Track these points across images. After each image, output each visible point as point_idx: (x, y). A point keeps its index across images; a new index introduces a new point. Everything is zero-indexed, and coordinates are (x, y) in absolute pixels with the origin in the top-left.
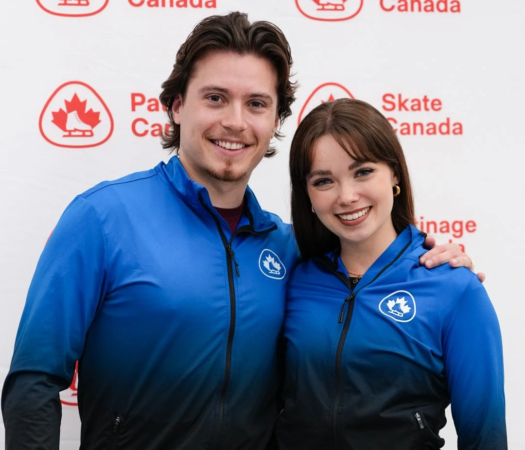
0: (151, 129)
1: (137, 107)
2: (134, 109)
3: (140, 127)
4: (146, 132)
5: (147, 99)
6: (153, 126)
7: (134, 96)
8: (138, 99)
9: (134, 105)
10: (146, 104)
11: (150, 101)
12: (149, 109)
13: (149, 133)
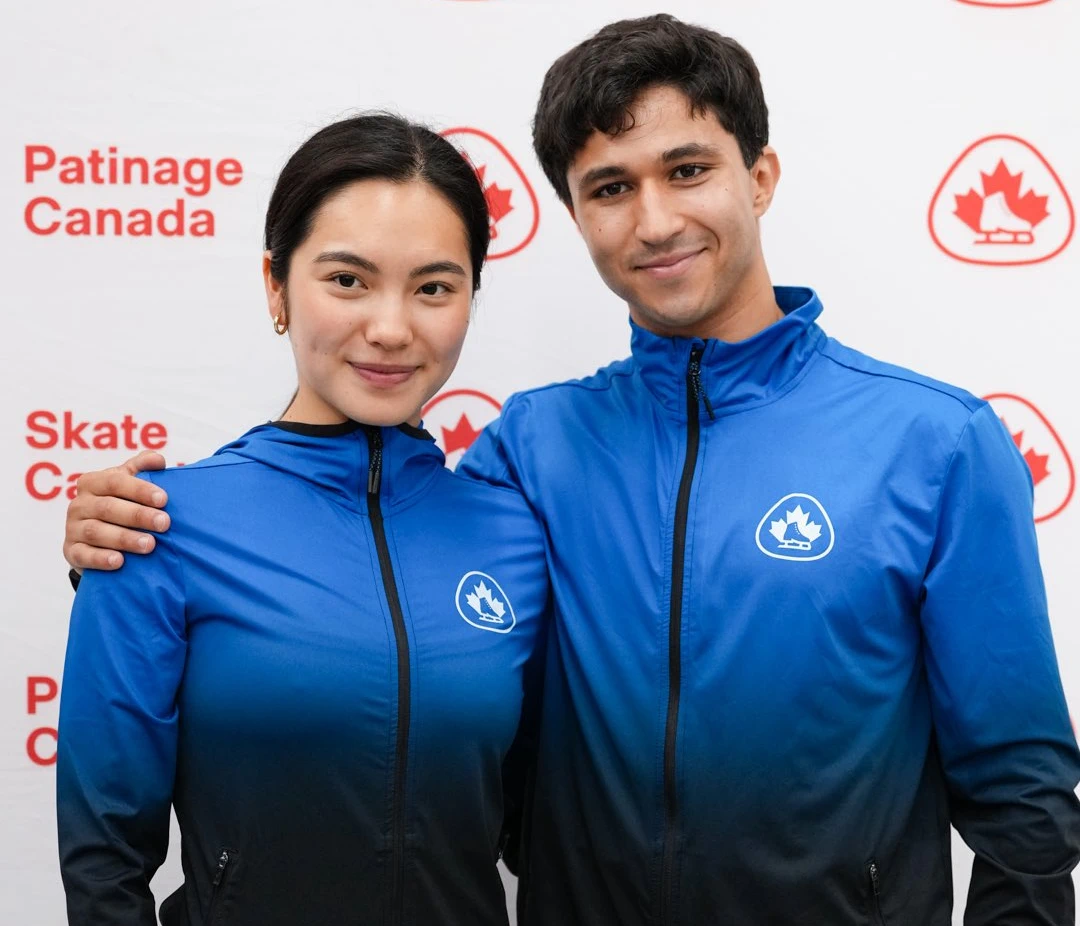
0: (65, 221)
1: (37, 174)
2: (30, 179)
3: (43, 216)
4: (55, 226)
5: (59, 157)
6: (71, 213)
7: (30, 151)
8: (40, 158)
9: (31, 169)
10: (58, 168)
11: (65, 162)
12: (64, 178)
13: (62, 229)
